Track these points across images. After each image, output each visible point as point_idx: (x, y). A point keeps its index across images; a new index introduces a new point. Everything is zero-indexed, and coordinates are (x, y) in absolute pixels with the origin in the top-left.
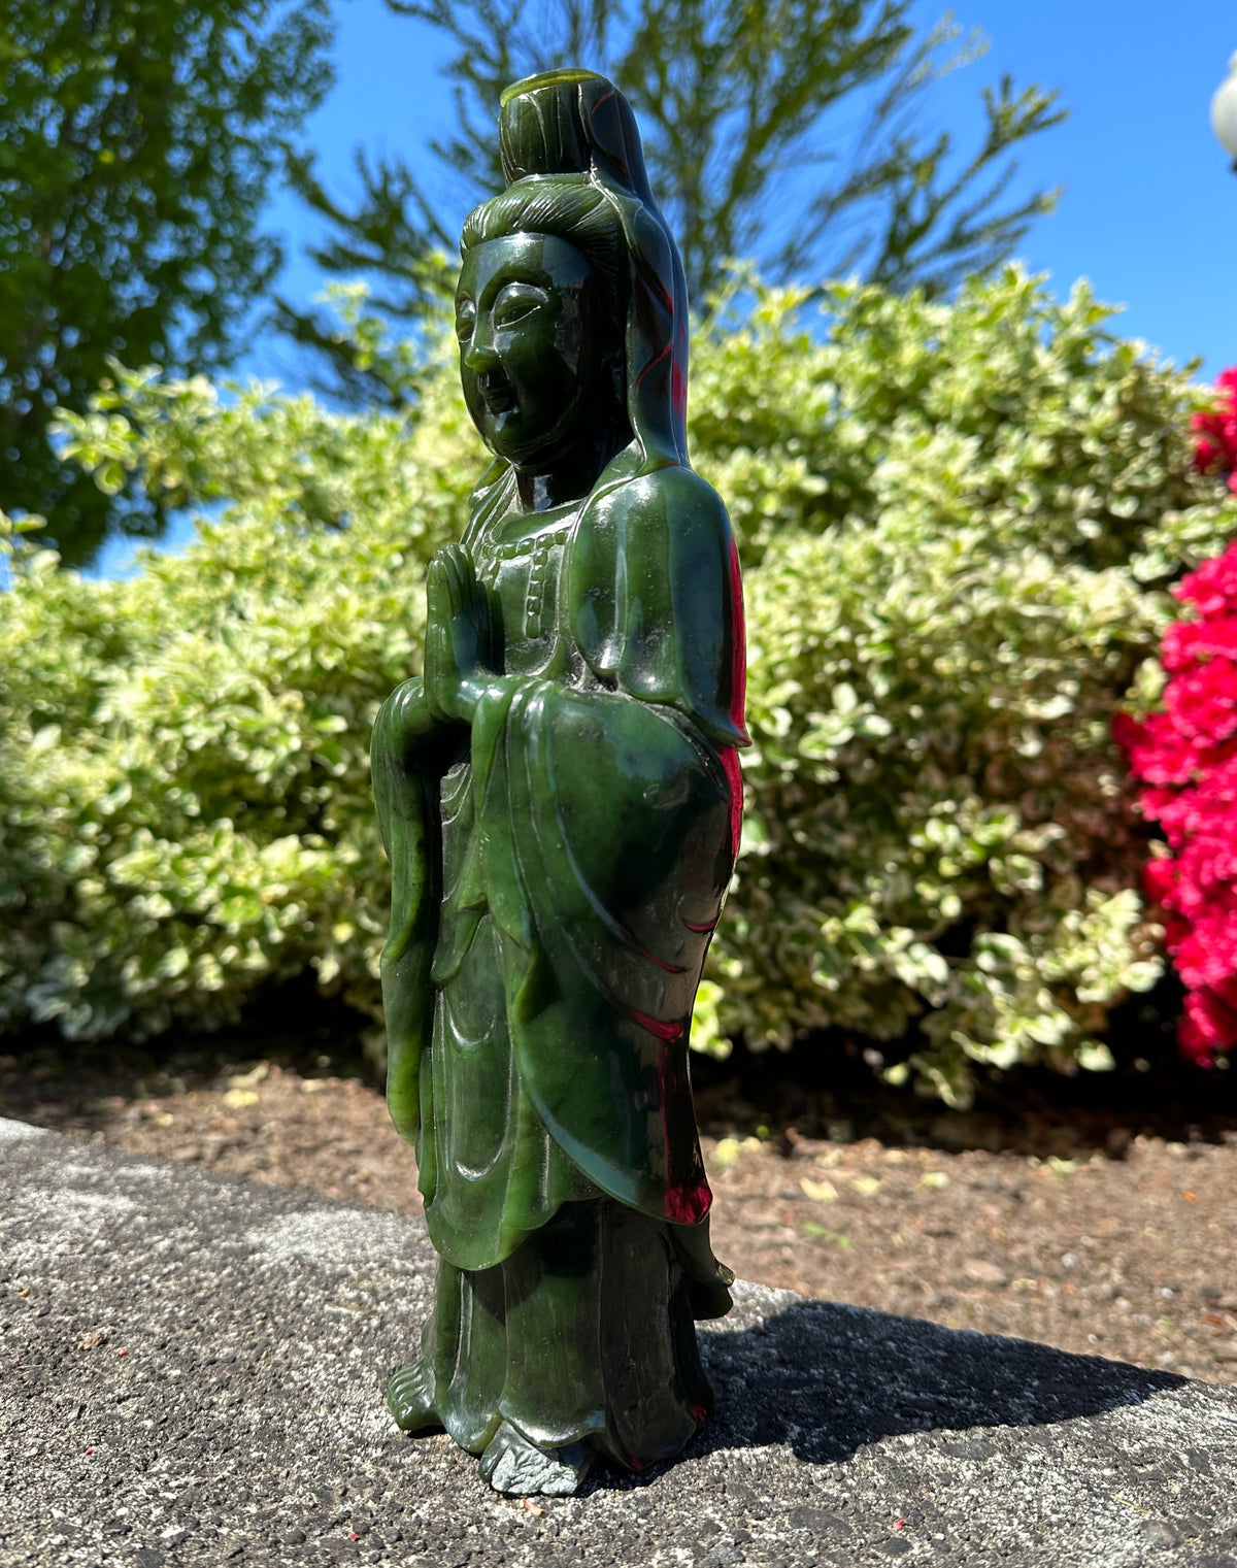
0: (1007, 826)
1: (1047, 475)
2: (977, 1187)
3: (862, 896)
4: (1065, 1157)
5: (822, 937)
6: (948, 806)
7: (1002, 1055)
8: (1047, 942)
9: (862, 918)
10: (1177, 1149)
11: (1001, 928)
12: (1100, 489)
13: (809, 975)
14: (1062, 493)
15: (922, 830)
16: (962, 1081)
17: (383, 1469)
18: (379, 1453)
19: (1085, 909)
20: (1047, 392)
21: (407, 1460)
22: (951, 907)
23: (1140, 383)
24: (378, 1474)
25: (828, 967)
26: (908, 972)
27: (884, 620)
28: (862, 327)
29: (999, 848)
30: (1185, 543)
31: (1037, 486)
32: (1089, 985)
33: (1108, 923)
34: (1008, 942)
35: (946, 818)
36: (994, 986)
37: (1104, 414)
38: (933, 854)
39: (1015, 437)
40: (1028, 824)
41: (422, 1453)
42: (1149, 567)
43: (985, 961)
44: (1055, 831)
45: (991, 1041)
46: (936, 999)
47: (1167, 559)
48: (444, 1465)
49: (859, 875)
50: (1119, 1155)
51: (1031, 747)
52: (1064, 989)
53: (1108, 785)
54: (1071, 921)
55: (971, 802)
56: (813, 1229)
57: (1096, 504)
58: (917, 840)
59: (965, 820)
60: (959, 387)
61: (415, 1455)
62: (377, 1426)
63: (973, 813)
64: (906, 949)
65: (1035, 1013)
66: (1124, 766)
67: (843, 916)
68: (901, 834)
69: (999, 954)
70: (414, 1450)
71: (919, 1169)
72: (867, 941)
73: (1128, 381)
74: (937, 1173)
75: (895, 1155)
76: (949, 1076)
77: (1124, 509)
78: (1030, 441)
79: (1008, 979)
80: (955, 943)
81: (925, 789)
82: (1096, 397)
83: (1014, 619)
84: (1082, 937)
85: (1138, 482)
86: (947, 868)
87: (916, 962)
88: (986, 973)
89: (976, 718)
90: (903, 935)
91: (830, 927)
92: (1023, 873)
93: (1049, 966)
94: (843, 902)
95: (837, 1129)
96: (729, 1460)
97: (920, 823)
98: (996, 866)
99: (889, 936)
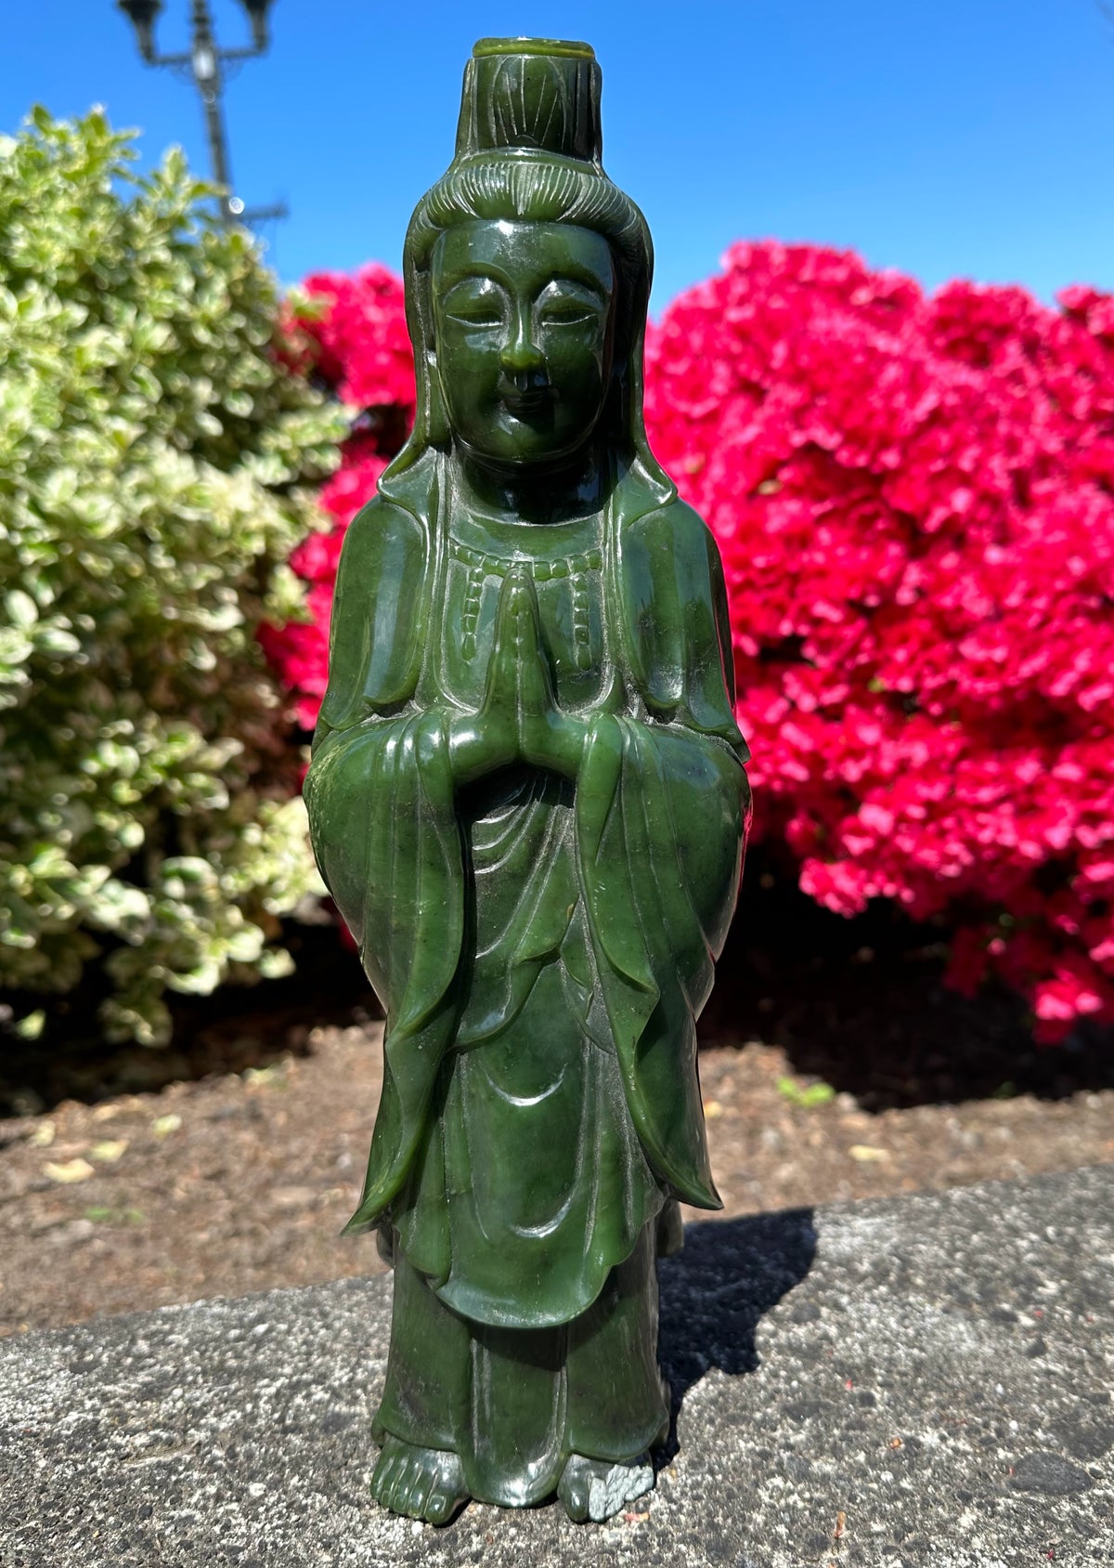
0: (188, 743)
1: (163, 363)
2: (215, 1120)
3: (44, 836)
4: (260, 1067)
5: (10, 890)
6: (126, 727)
7: (204, 981)
8: (230, 860)
9: (51, 862)
10: (354, 1033)
11: (176, 850)
12: (220, 383)
14: (178, 383)
15: (95, 754)
16: (162, 1016)
19: (265, 825)
20: (153, 269)
22: (134, 835)
23: (248, 279)
25: (19, 924)
26: (108, 913)
27: (48, 519)
29: (177, 769)
30: (303, 450)
31: (154, 371)
32: (277, 896)
33: (285, 834)
34: (195, 865)
35: (122, 740)
36: (185, 912)
37: (214, 304)
38: (108, 779)
39: (129, 315)
40: (212, 738)
41: (477, 1532)
42: (272, 471)
43: (175, 888)
44: (234, 747)
45: (184, 970)
46: (138, 937)
47: (286, 463)
48: (513, 1530)
49: (30, 812)
50: (304, 1052)
51: (207, 661)
52: (252, 905)
53: (267, 695)
54: (253, 835)
55: (152, 721)
56: (98, 1212)
57: (215, 400)
58: (93, 766)
59: (149, 742)
60: (51, 241)
62: (396, 1537)
63: (156, 732)
64: (100, 890)
65: (232, 933)
67: (28, 862)
68: (71, 767)
69: (188, 879)
70: (467, 1534)
71: (142, 1119)
72: (60, 886)
73: (239, 273)
74: (163, 1117)
75: (105, 1112)
76: (146, 1014)
77: (242, 407)
78: (147, 322)
79: (196, 902)
80: (133, 872)
81: (94, 710)
82: (201, 284)
83: (171, 522)
84: (264, 849)
85: (250, 382)
86: (125, 793)
87: (114, 901)
88: (177, 900)
89: (145, 628)
90: (98, 874)
91: (20, 876)
92: (207, 792)
93: (234, 883)
94: (23, 850)
95: (22, 1102)
96: (697, 1402)
97: (93, 745)
98: (177, 786)
99: (84, 879)
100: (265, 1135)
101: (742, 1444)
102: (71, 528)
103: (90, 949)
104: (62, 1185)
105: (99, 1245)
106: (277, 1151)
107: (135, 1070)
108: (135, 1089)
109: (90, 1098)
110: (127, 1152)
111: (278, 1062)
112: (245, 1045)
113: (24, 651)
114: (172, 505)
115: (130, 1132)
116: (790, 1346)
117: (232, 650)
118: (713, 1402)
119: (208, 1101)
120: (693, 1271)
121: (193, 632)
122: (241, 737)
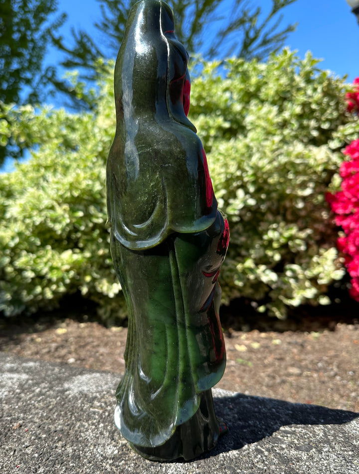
0: (294, 231)
1: (300, 117)
2: (289, 343)
3: (249, 256)
4: (316, 331)
5: (237, 270)
6: (274, 226)
7: (295, 302)
8: (307, 266)
9: (249, 263)
10: (351, 327)
11: (293, 262)
12: (318, 120)
13: (233, 282)
14: (305, 122)
15: (266, 234)
16: (283, 310)
17: (113, 467)
18: (111, 462)
19: (319, 255)
20: (299, 89)
21: (121, 464)
22: (277, 257)
23: (329, 84)
24: (111, 469)
25: (240, 279)
26: (264, 279)
27: (252, 168)
28: (238, 72)
29: (292, 238)
30: (346, 136)
31: (297, 120)
32: (321, 279)
33: (326, 259)
34: (295, 267)
35: (275, 230)
36: (292, 281)
37: (318, 95)
38: (271, 241)
39: (289, 105)
40: (301, 229)
41: (125, 461)
42: (334, 144)
43: (289, 273)
44: (309, 231)
45: (291, 298)
46: (274, 286)
47: (340, 141)
48: (133, 465)
49: (248, 249)
50: (333, 330)
51: (300, 205)
52: (314, 280)
53: (325, 215)
54: (315, 259)
55: (282, 224)
56: (240, 360)
57: (316, 126)
58: (265, 237)
59: (281, 230)
60: (270, 90)
61: (123, 462)
62: (110, 452)
63: (283, 227)
64: (264, 272)
65: (305, 288)
66: (330, 208)
67: (243, 262)
68: (260, 236)
69: (293, 271)
70: (123, 460)
71: (271, 339)
72: (251, 270)
73: (325, 84)
74: (277, 340)
75: (263, 335)
76: (279, 309)
77: (326, 126)
78: (294, 106)
79: (296, 278)
80: (279, 268)
81: (267, 221)
82: (315, 90)
83: (293, 164)
84: (318, 264)
85: (330, 117)
86: (275, 245)
87: (267, 275)
88: (289, 277)
89: (283, 197)
90: (263, 267)
91: (239, 267)
92: (299, 245)
93: (309, 273)
94: (243, 259)
97: (266, 231)
98: (290, 243)
99: (258, 268)
100: (301, 351)
102: (257, 169)
104: (237, 351)
105: (233, 369)
110: (262, 346)
111: (322, 332)
113: (241, 206)
114: (293, 159)
115: (265, 342)
119: (297, 338)
121: (295, 198)
122: (312, 228)
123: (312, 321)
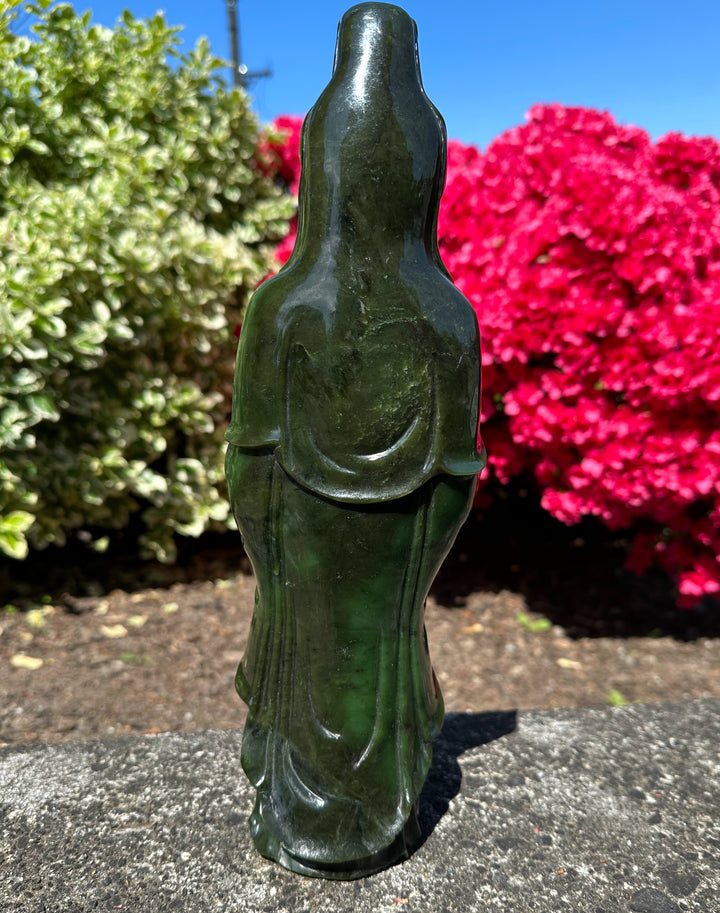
0: (193, 394)
1: (190, 168)
2: (197, 607)
3: (110, 443)
4: (224, 579)
5: (90, 471)
6: (159, 383)
7: (195, 529)
8: (213, 461)
9: (114, 458)
11: (183, 455)
12: (222, 181)
13: (80, 498)
14: (198, 180)
15: (141, 397)
16: (171, 547)
20: (187, 111)
22: (161, 445)
23: (242, 118)
25: (95, 491)
26: (144, 488)
27: (119, 260)
29: (186, 409)
30: (268, 223)
31: (185, 173)
34: (194, 463)
35: (156, 390)
36: (187, 490)
37: (221, 134)
38: (149, 411)
39: (172, 139)
40: (206, 391)
42: (248, 234)
43: (183, 476)
44: (218, 398)
45: (187, 521)
46: (160, 502)
47: (258, 230)
49: (103, 428)
51: (206, 347)
55: (173, 380)
56: (128, 656)
57: (219, 192)
58: (139, 404)
59: (171, 392)
63: (175, 387)
64: (140, 475)
65: (212, 503)
67: (100, 456)
68: (127, 401)
69: (190, 471)
71: (157, 604)
72: (118, 471)
73: (236, 115)
74: (169, 606)
75: (137, 598)
76: (163, 545)
77: (234, 196)
78: (182, 143)
79: (193, 484)
80: (159, 466)
81: (140, 371)
82: (214, 121)
83: (189, 263)
85: (239, 181)
86: (157, 420)
87: (148, 481)
88: (184, 483)
89: (172, 325)
90: (140, 466)
91: (96, 464)
92: (202, 423)
93: (214, 475)
94: (99, 449)
95: (93, 588)
96: (445, 830)
97: (139, 392)
98: (186, 418)
99: (131, 468)
100: (223, 619)
101: (469, 861)
102: (132, 265)
103: (134, 507)
104: (109, 639)
105: (126, 676)
106: (229, 629)
107: (156, 575)
108: (155, 586)
109: (130, 590)
110: (148, 622)
111: (233, 577)
112: (216, 565)
113: (102, 336)
114: (190, 254)
115: (149, 611)
116: (504, 801)
117: (221, 340)
118: (454, 831)
119: (195, 596)
120: (452, 745)
121: (199, 329)
122: (222, 392)
123: (210, 560)
